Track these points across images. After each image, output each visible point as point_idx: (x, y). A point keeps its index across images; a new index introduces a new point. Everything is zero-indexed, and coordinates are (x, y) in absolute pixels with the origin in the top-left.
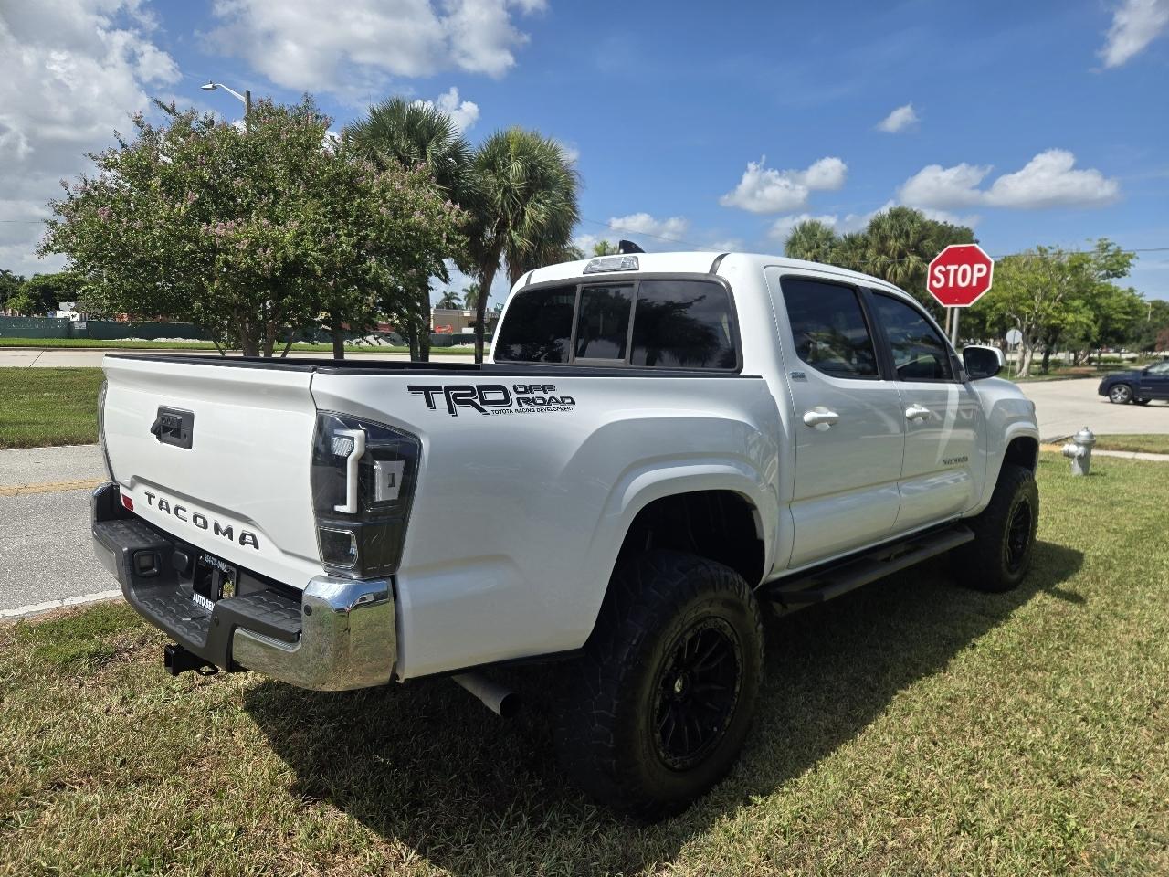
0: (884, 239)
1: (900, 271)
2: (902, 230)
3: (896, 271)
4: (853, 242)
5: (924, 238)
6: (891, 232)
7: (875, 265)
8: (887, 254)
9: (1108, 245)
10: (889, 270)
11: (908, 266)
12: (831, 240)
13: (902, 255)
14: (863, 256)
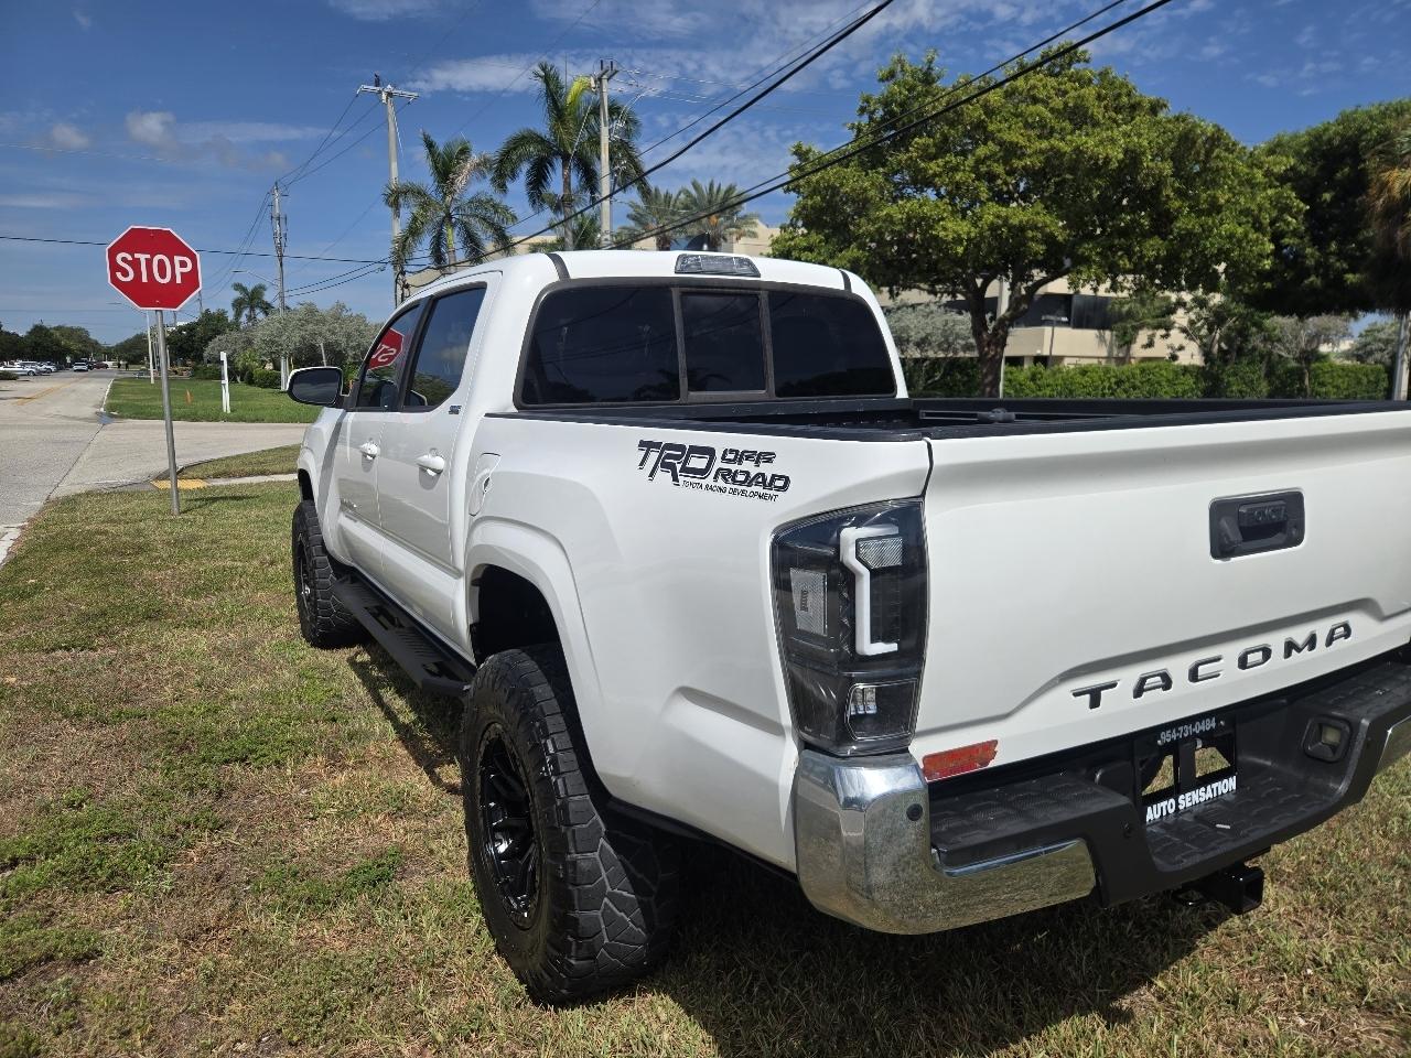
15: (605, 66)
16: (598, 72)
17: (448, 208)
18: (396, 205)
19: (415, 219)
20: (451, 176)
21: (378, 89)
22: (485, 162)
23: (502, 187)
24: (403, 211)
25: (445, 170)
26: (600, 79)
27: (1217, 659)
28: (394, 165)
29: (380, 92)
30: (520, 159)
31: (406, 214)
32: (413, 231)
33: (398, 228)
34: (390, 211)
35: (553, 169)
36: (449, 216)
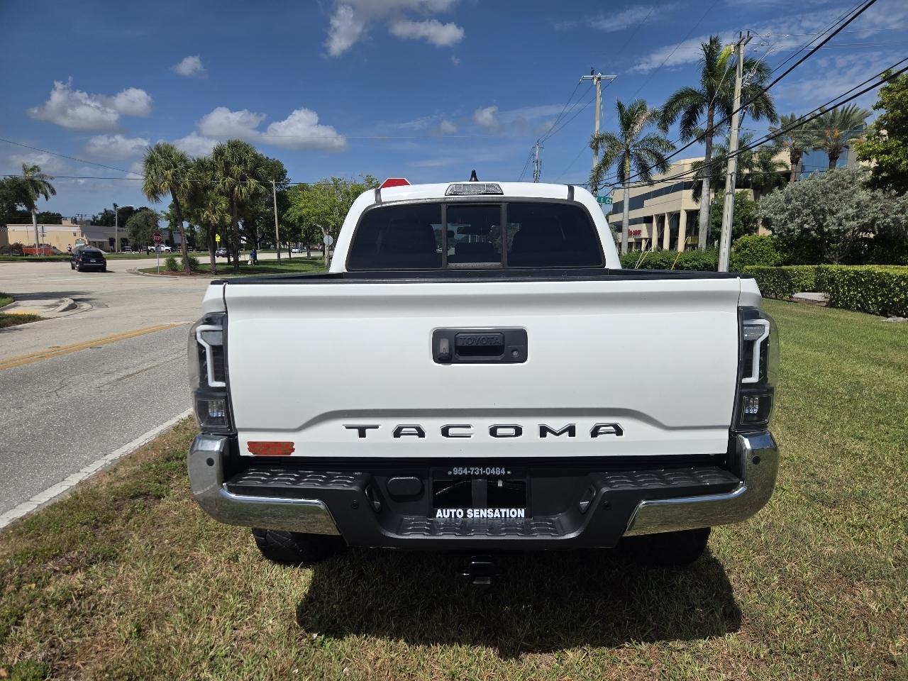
0: (227, 164)
1: (244, 190)
2: (241, 159)
3: (241, 191)
4: (203, 165)
5: (257, 166)
6: (233, 159)
7: (224, 185)
8: (231, 176)
9: (372, 179)
10: (236, 189)
11: (250, 188)
12: (185, 161)
13: (243, 179)
14: (213, 178)
15: (742, 36)
16: (736, 41)
17: (628, 146)
18: (596, 148)
19: (606, 155)
20: (632, 125)
21: (592, 76)
22: (654, 114)
23: (665, 129)
24: (600, 151)
25: (628, 122)
26: (739, 45)
27: (468, 427)
28: (598, 123)
29: (593, 79)
30: (679, 108)
31: (601, 152)
32: (606, 163)
33: (596, 162)
34: (593, 152)
35: (702, 112)
36: (628, 151)
